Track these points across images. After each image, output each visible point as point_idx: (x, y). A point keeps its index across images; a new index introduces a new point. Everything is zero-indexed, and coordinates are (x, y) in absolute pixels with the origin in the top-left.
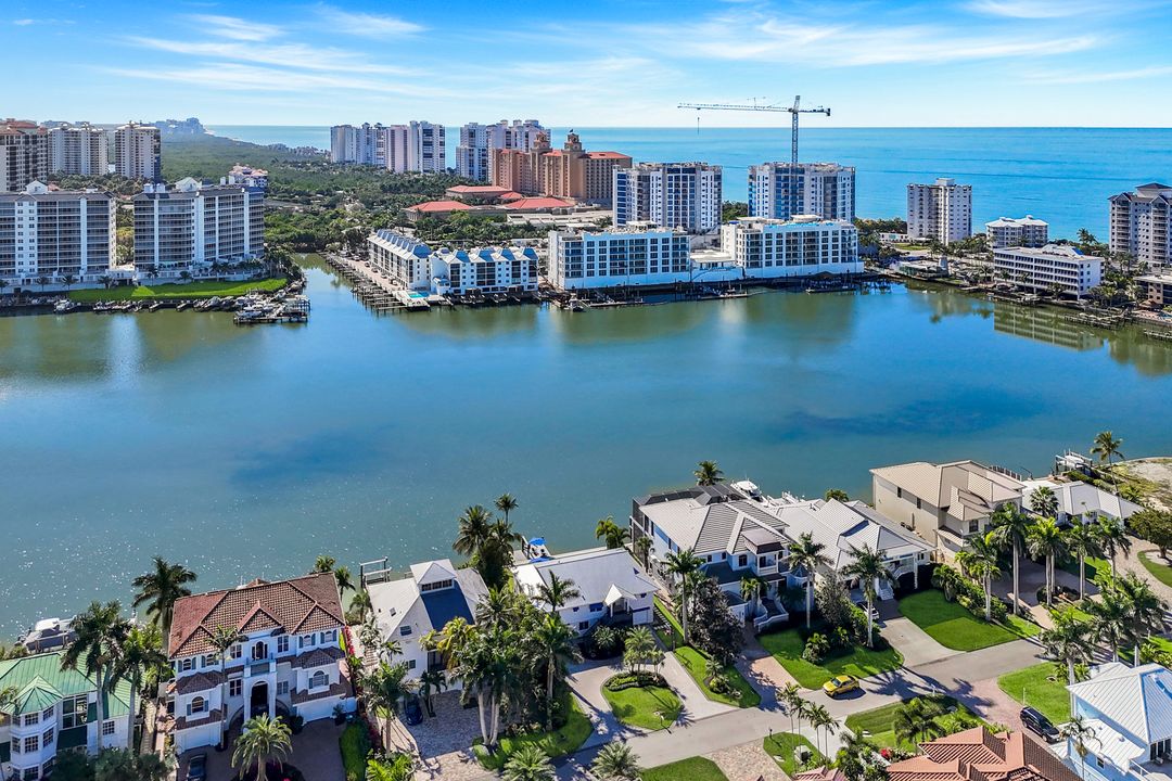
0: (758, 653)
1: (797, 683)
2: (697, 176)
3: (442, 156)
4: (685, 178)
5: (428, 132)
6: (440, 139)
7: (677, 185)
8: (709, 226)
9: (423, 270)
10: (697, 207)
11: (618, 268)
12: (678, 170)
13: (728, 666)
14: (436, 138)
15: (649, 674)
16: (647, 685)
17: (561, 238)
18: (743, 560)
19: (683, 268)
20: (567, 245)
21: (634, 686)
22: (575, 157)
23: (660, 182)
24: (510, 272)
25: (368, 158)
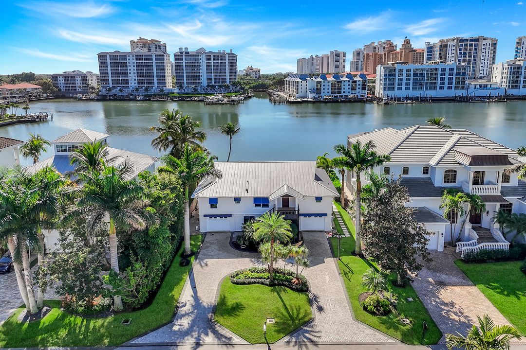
0: (454, 279)
1: (508, 324)
2: (479, 43)
3: (344, 67)
4: (471, 45)
5: (338, 55)
6: (343, 58)
7: (466, 50)
8: (485, 75)
9: (304, 87)
10: (478, 63)
11: (418, 86)
12: (467, 40)
13: (402, 285)
14: (341, 58)
15: (290, 274)
16: (279, 285)
17: (382, 67)
18: (450, 176)
19: (463, 88)
20: (386, 71)
21: (262, 283)
22: (407, 51)
23: (454, 48)
24: (350, 87)
25: (312, 72)
